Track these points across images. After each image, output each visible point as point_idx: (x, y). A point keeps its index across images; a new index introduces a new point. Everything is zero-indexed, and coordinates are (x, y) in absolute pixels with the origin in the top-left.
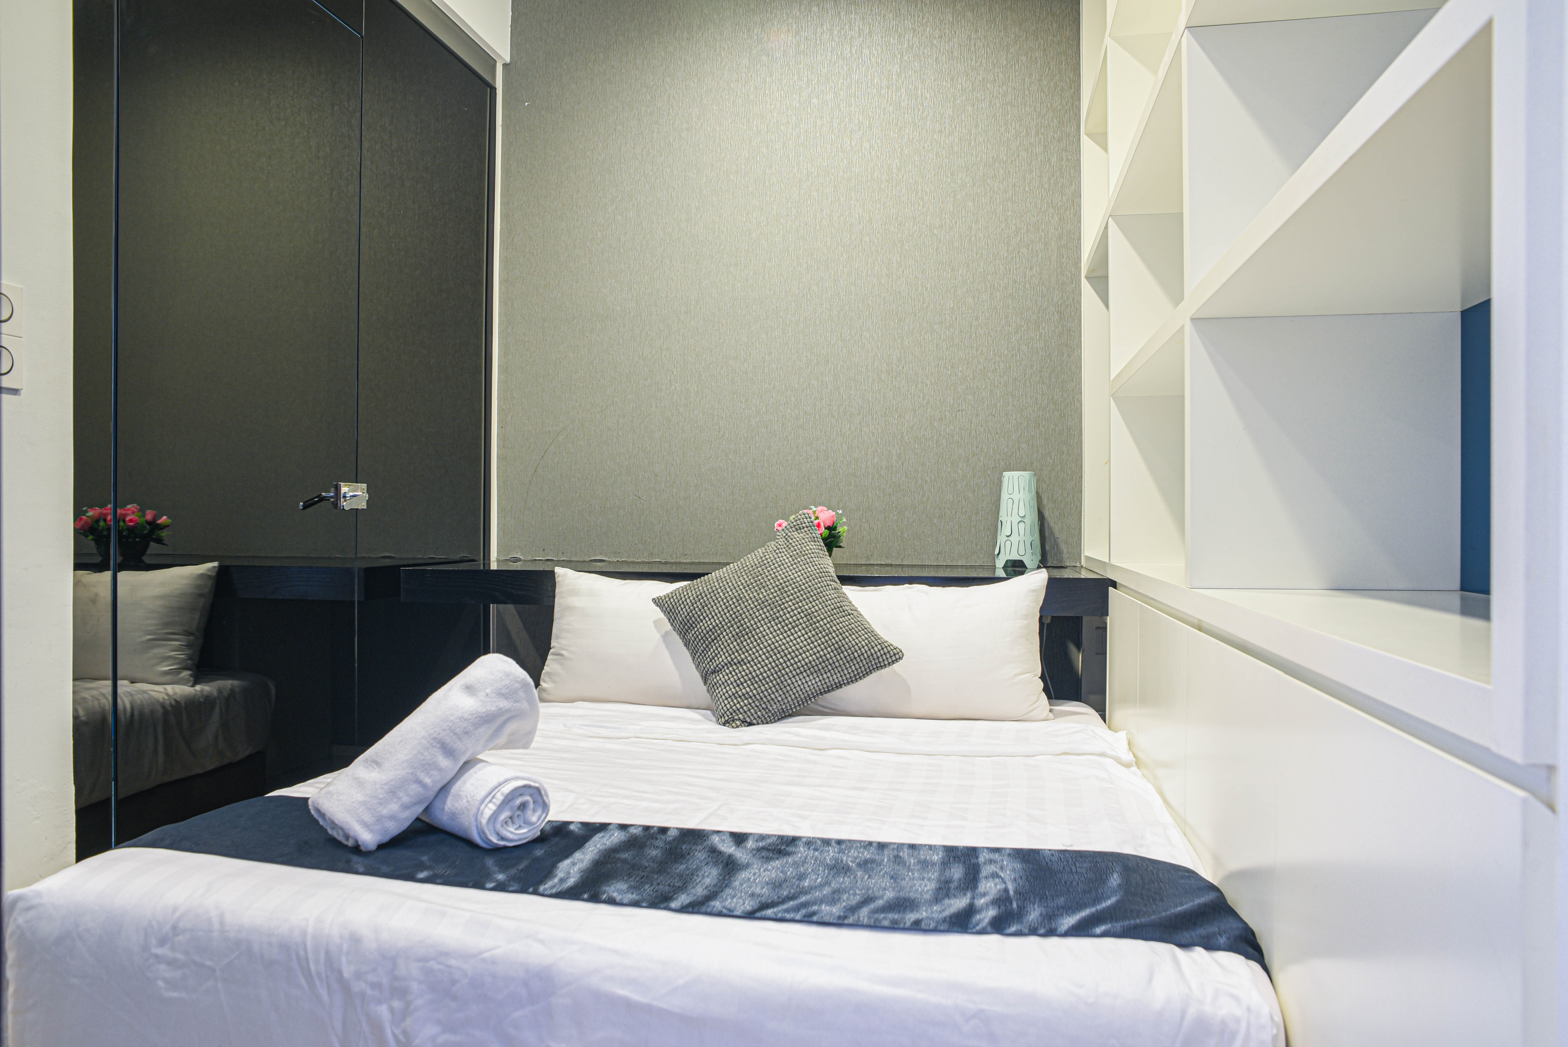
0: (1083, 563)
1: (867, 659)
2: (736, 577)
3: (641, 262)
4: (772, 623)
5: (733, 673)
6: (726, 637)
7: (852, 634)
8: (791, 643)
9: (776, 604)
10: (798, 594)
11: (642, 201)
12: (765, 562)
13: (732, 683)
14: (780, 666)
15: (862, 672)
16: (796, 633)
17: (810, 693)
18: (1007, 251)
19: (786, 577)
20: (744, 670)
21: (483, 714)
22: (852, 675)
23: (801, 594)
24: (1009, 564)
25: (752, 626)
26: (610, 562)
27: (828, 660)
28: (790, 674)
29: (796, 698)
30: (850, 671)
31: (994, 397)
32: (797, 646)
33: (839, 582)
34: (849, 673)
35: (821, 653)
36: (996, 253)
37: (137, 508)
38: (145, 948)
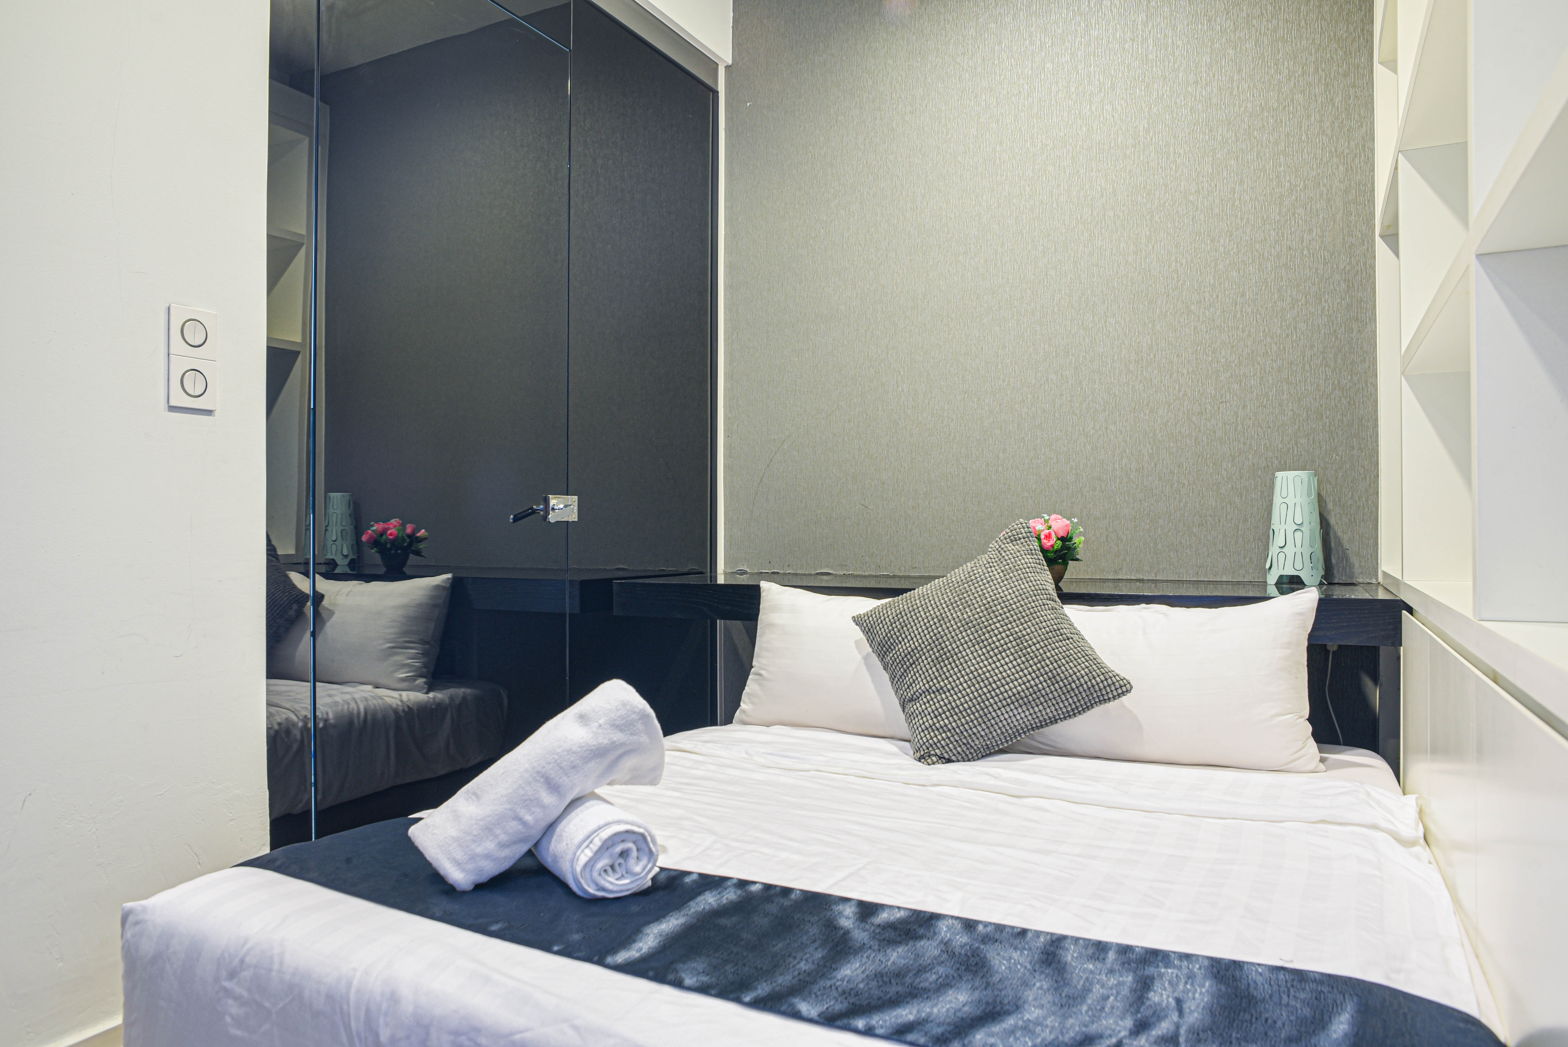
0: (1380, 579)
1: (1087, 691)
2: (940, 594)
3: (866, 258)
4: (977, 646)
5: (931, 702)
6: (924, 662)
7: (1069, 661)
8: (996, 671)
9: (982, 625)
10: (1008, 614)
11: (865, 193)
12: (973, 577)
13: (929, 714)
15: (1081, 705)
16: (1003, 658)
17: (1019, 728)
18: (1279, 214)
19: (995, 595)
20: (943, 700)
21: (593, 748)
22: (1069, 709)
23: (1011, 614)
24: (1285, 580)
25: (953, 649)
26: (836, 575)
27: (1040, 691)
28: (995, 706)
29: (1002, 733)
30: (1067, 704)
31: (1264, 385)
32: (1004, 674)
33: (1059, 601)
34: (1065, 707)
36: (1265, 217)
37: (398, 523)
38: (217, 980)
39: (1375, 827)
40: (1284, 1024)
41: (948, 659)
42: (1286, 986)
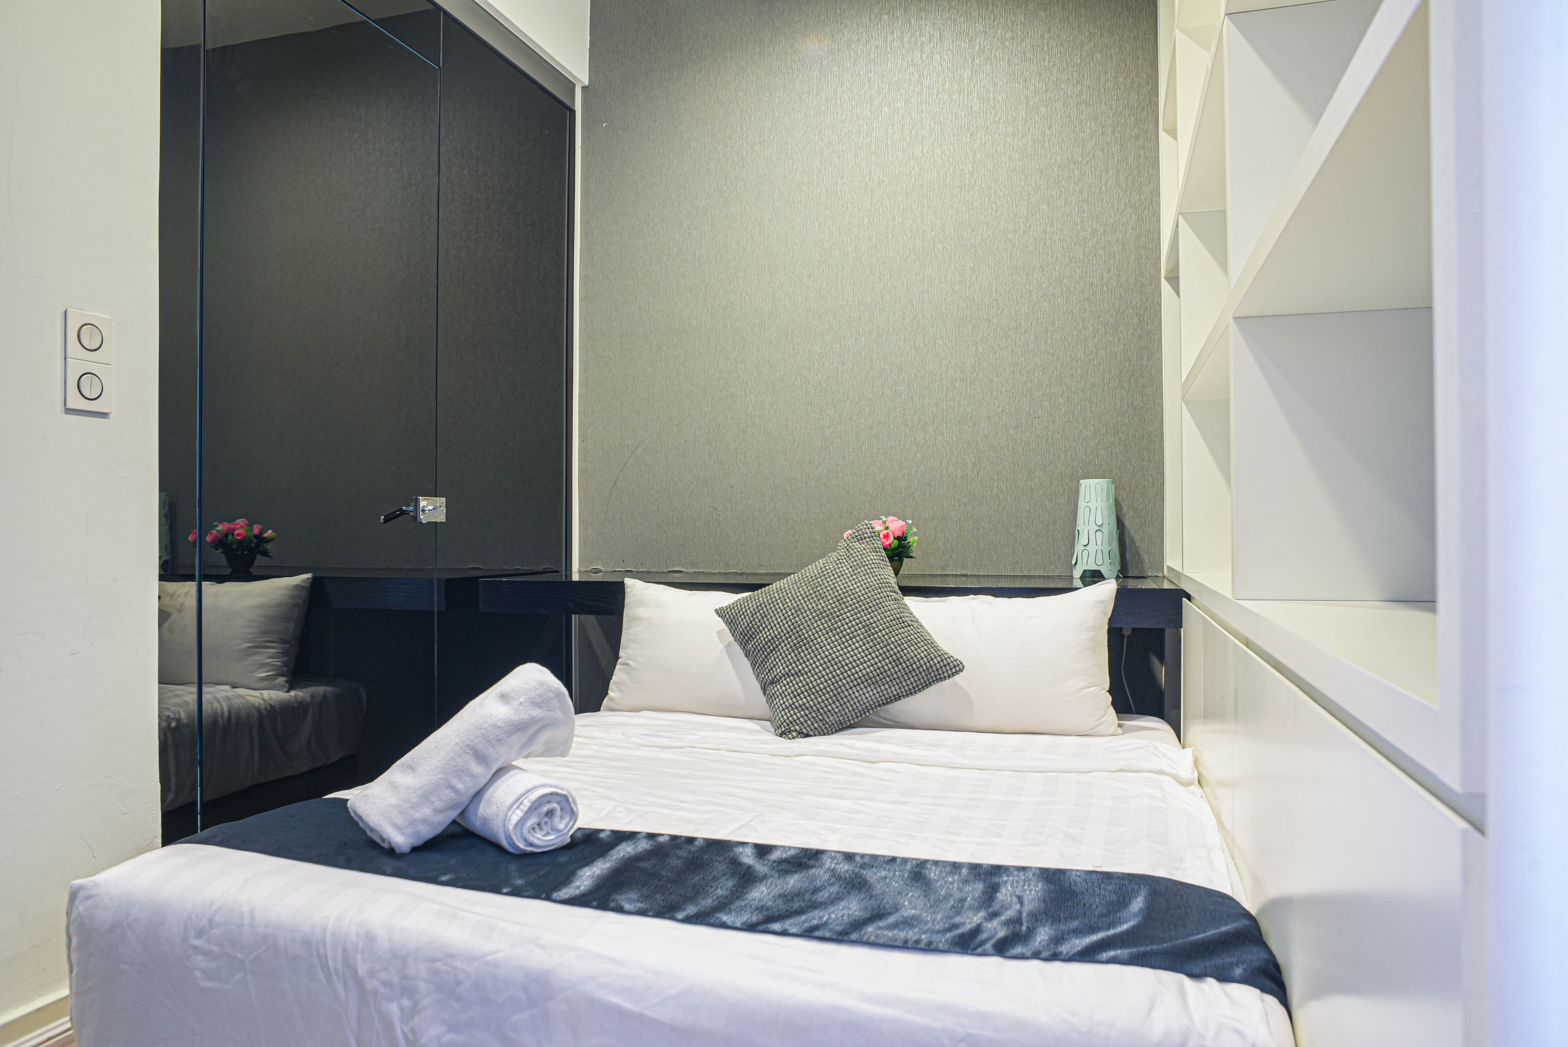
0: (1166, 573)
1: (926, 671)
2: (796, 588)
3: (716, 276)
4: (830, 634)
5: (791, 684)
6: (784, 648)
7: (910, 645)
8: (848, 655)
9: (834, 615)
10: (857, 605)
11: (716, 215)
12: (825, 573)
13: (789, 694)
14: (837, 678)
15: (921, 684)
16: (854, 644)
17: (868, 705)
18: (1083, 254)
19: (845, 588)
20: (801, 682)
21: (516, 723)
22: (911, 687)
23: (860, 605)
24: (1088, 574)
25: (810, 637)
26: (687, 573)
27: (885, 672)
28: (847, 686)
29: (853, 709)
30: (909, 683)
31: (1071, 403)
32: (855, 657)
33: (900, 593)
34: (907, 685)
35: (879, 664)
36: (1071, 256)
37: (245, 523)
38: (185, 939)
39: (1161, 772)
40: (1097, 907)
41: (805, 645)
42: (1098, 883)
